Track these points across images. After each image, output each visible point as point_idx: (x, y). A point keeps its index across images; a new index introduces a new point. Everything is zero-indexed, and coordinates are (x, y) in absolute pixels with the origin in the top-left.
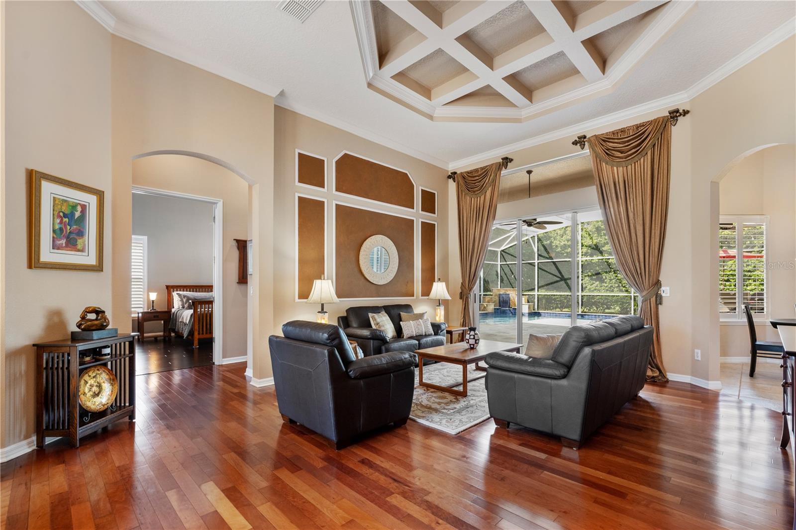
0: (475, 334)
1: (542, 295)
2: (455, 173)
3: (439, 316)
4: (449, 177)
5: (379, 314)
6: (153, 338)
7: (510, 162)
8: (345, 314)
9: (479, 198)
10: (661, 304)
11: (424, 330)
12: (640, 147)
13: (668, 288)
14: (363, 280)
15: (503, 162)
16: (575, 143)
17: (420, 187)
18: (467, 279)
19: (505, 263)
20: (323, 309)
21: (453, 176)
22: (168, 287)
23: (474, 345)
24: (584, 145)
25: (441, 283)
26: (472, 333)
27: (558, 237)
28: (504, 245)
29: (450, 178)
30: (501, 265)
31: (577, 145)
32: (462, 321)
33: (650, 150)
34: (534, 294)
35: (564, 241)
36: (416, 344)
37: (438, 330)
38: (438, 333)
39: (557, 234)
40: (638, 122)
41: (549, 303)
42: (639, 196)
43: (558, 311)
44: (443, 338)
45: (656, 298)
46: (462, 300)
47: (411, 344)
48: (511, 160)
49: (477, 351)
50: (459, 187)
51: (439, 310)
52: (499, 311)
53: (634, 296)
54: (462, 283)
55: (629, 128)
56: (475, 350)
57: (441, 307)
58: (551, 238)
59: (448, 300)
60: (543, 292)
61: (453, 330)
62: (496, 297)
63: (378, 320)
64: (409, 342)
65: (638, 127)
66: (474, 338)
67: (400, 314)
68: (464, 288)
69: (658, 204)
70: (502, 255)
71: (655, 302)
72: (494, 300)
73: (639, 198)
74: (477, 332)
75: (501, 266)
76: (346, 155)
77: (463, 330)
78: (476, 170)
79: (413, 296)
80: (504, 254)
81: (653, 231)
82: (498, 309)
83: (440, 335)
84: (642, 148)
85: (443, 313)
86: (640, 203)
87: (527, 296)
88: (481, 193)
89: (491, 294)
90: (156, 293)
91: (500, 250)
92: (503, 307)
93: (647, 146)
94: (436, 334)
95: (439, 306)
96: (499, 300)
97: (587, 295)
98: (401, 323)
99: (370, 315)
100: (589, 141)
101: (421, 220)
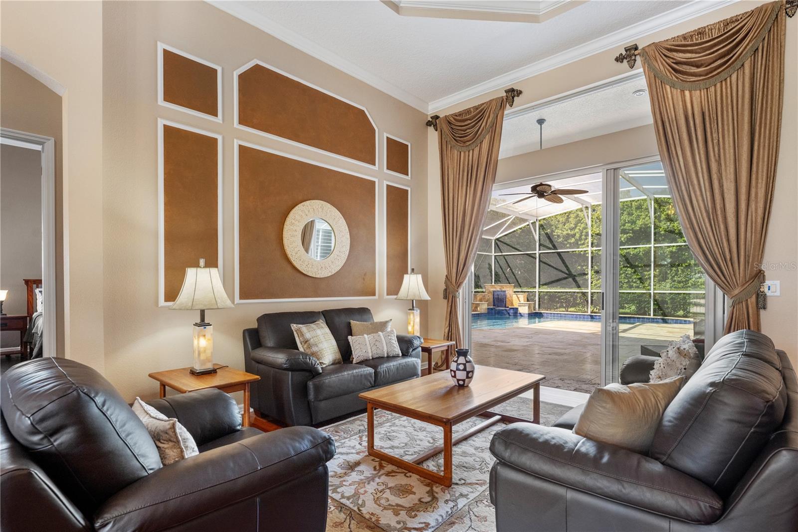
0: (467, 362)
1: (544, 292)
2: (437, 117)
3: (412, 324)
4: (429, 124)
5: (312, 325)
6: (5, 356)
7: (518, 96)
8: (255, 325)
9: (471, 152)
10: (765, 308)
11: (385, 348)
12: (732, 55)
13: (778, 283)
14: (289, 269)
15: (507, 96)
16: (620, 59)
17: (385, 134)
18: (454, 271)
19: (501, 254)
20: (203, 319)
21: (434, 122)
22: (27, 282)
23: (464, 381)
24: (635, 60)
25: (415, 275)
26: (462, 360)
27: (560, 226)
28: (499, 233)
29: (430, 126)
30: (495, 256)
31: (622, 62)
32: (447, 330)
33: (749, 59)
34: (535, 290)
35: (567, 230)
36: (370, 374)
37: (408, 349)
38: (408, 352)
39: (559, 221)
40: (728, 16)
41: (551, 301)
42: (729, 135)
43: (562, 311)
44: (417, 361)
45: (757, 298)
46: (446, 301)
47: (361, 375)
48: (519, 93)
49: (470, 395)
50: (443, 136)
51: (412, 316)
52: (493, 311)
53: (654, 293)
54: (447, 276)
55: (711, 28)
56: (466, 390)
57: (415, 311)
58: (552, 226)
59: (427, 300)
60: (545, 289)
61: (431, 347)
62: (490, 295)
63: (308, 335)
64: (357, 371)
65: (726, 23)
66: (465, 369)
67: (350, 323)
68: (449, 283)
69: (762, 145)
70: (497, 243)
71: (755, 304)
72: (487, 297)
73: (729, 137)
74: (469, 358)
75: (495, 258)
76: (257, 68)
77: (448, 346)
78: (468, 111)
79: (374, 294)
80: (499, 243)
81: (753, 191)
82: (492, 309)
83: (411, 356)
84: (734, 58)
85: (418, 320)
86: (729, 146)
87: (527, 294)
88: (475, 144)
89: (484, 290)
90: (7, 291)
91: (495, 238)
92: (498, 307)
93: (744, 52)
94: (405, 354)
95: (413, 309)
96: (494, 298)
97: (598, 293)
98: (349, 337)
99: (294, 327)
100: (645, 53)
101: (386, 183)
